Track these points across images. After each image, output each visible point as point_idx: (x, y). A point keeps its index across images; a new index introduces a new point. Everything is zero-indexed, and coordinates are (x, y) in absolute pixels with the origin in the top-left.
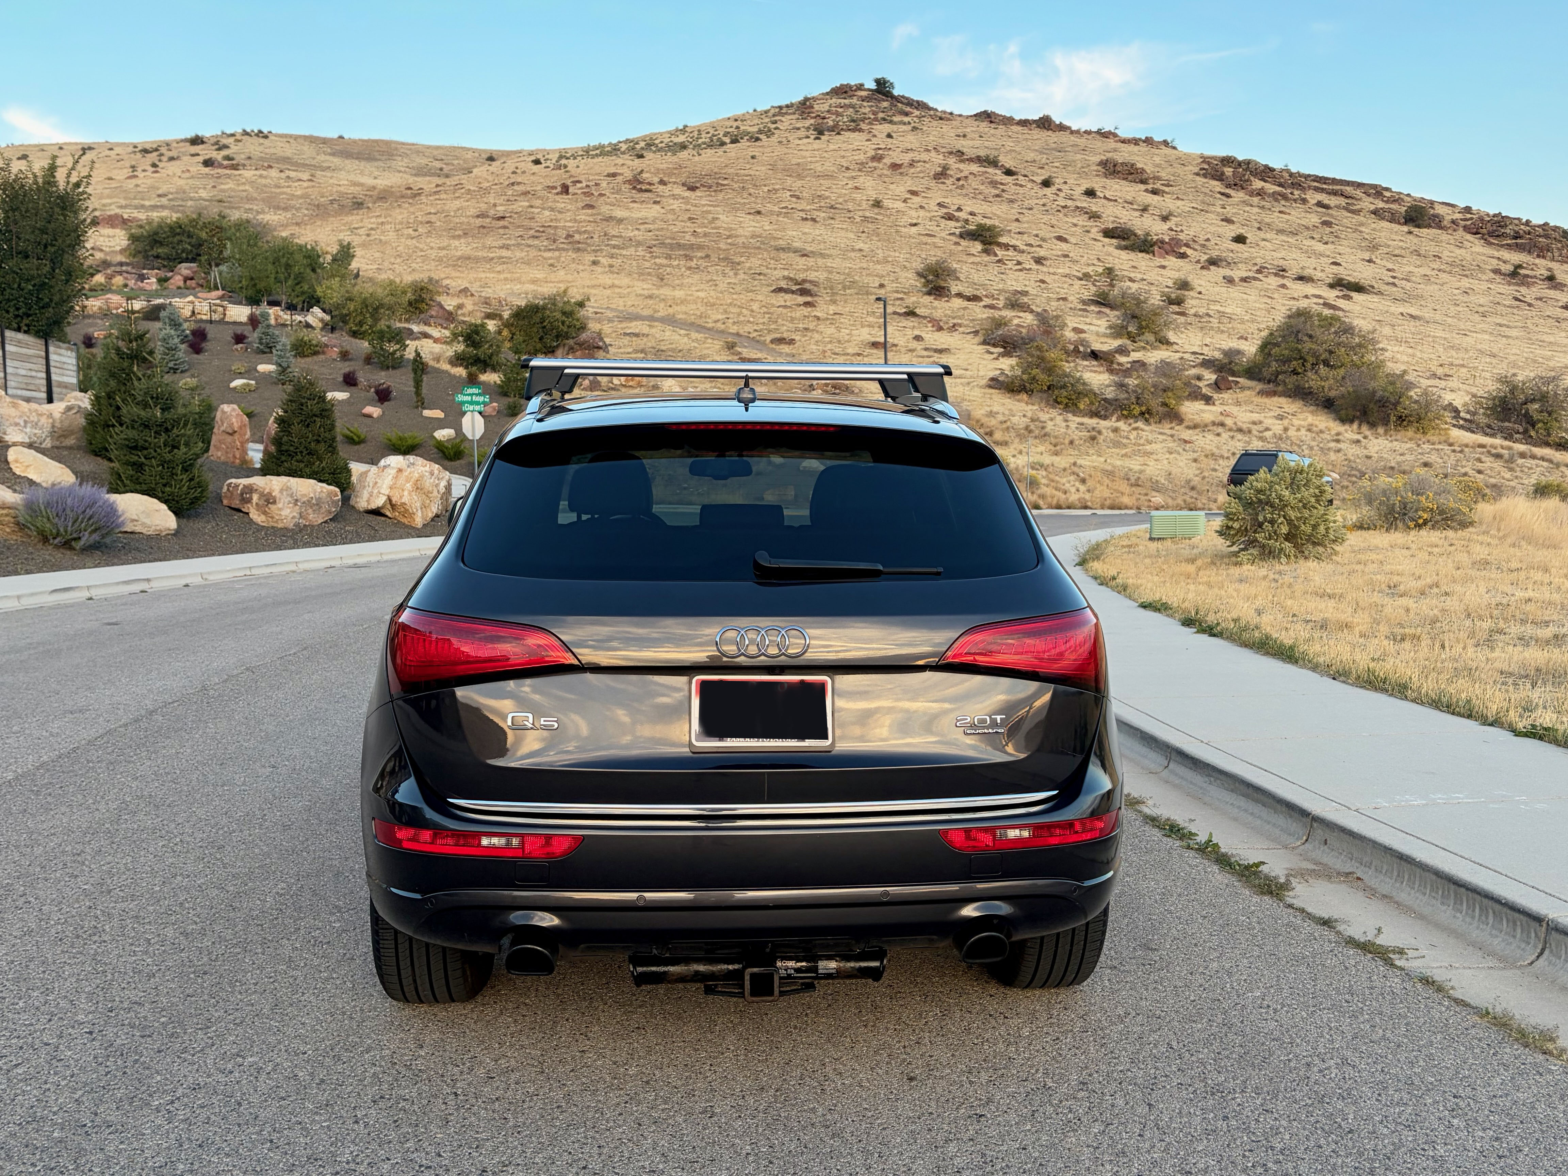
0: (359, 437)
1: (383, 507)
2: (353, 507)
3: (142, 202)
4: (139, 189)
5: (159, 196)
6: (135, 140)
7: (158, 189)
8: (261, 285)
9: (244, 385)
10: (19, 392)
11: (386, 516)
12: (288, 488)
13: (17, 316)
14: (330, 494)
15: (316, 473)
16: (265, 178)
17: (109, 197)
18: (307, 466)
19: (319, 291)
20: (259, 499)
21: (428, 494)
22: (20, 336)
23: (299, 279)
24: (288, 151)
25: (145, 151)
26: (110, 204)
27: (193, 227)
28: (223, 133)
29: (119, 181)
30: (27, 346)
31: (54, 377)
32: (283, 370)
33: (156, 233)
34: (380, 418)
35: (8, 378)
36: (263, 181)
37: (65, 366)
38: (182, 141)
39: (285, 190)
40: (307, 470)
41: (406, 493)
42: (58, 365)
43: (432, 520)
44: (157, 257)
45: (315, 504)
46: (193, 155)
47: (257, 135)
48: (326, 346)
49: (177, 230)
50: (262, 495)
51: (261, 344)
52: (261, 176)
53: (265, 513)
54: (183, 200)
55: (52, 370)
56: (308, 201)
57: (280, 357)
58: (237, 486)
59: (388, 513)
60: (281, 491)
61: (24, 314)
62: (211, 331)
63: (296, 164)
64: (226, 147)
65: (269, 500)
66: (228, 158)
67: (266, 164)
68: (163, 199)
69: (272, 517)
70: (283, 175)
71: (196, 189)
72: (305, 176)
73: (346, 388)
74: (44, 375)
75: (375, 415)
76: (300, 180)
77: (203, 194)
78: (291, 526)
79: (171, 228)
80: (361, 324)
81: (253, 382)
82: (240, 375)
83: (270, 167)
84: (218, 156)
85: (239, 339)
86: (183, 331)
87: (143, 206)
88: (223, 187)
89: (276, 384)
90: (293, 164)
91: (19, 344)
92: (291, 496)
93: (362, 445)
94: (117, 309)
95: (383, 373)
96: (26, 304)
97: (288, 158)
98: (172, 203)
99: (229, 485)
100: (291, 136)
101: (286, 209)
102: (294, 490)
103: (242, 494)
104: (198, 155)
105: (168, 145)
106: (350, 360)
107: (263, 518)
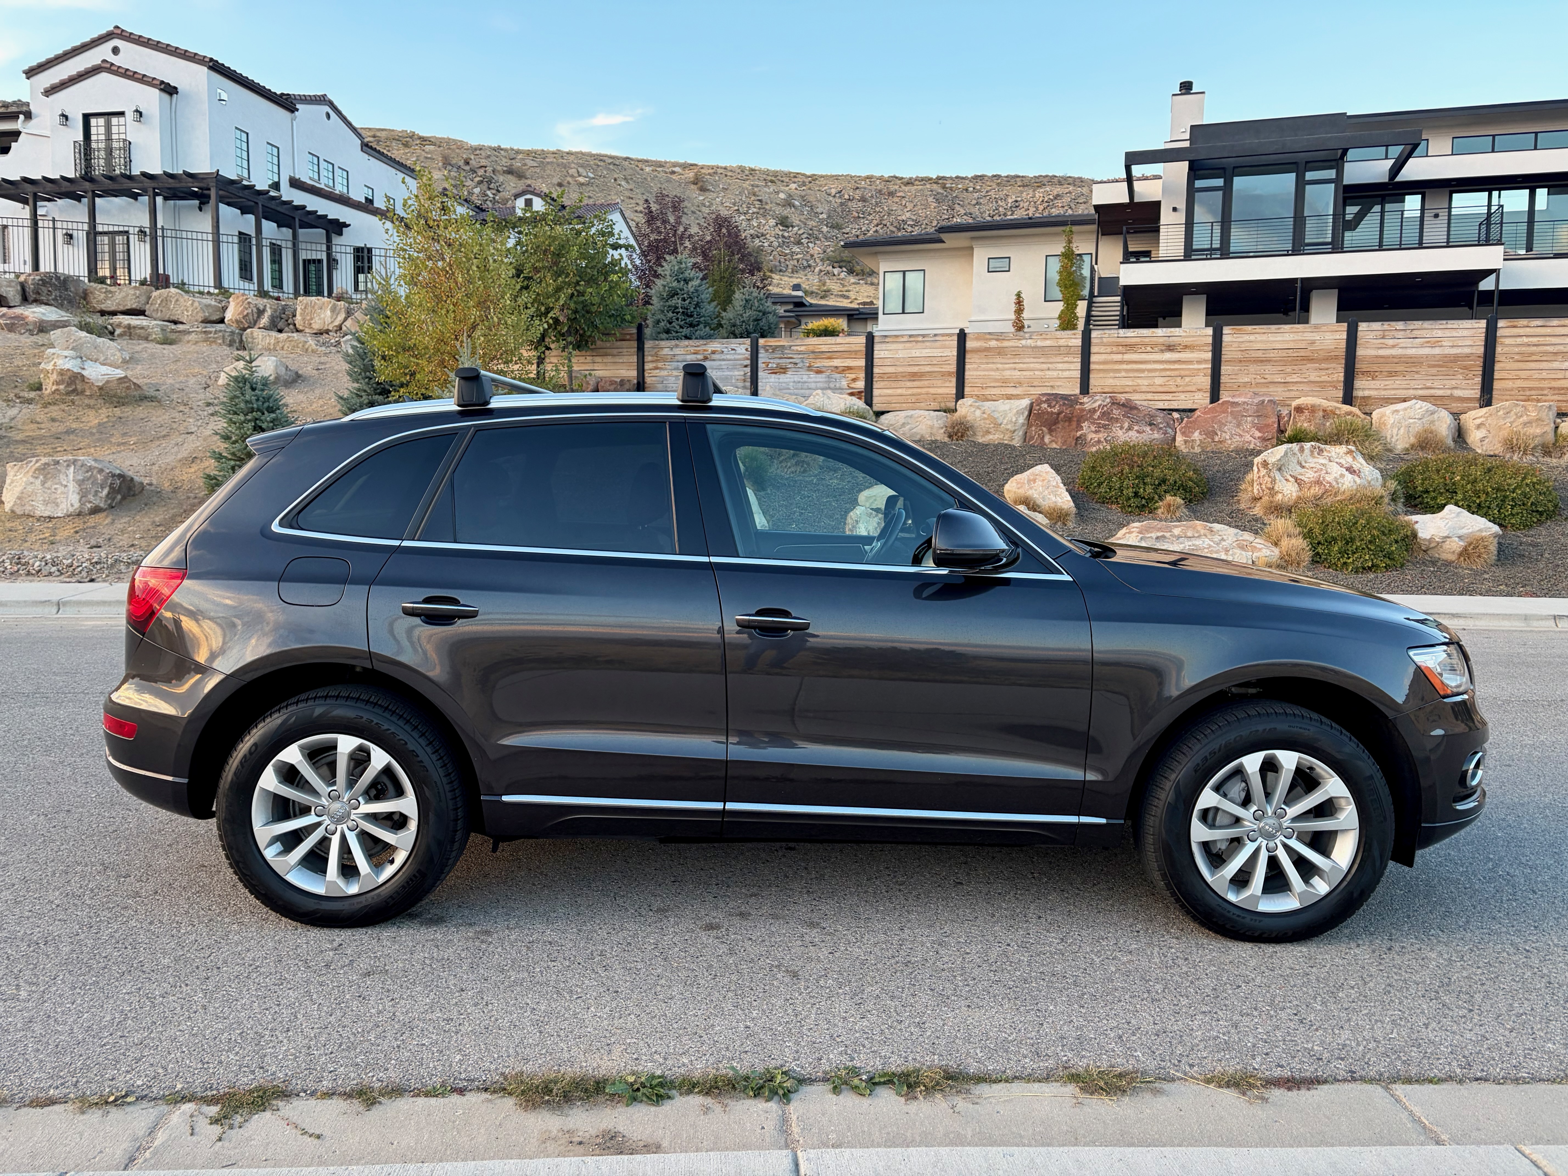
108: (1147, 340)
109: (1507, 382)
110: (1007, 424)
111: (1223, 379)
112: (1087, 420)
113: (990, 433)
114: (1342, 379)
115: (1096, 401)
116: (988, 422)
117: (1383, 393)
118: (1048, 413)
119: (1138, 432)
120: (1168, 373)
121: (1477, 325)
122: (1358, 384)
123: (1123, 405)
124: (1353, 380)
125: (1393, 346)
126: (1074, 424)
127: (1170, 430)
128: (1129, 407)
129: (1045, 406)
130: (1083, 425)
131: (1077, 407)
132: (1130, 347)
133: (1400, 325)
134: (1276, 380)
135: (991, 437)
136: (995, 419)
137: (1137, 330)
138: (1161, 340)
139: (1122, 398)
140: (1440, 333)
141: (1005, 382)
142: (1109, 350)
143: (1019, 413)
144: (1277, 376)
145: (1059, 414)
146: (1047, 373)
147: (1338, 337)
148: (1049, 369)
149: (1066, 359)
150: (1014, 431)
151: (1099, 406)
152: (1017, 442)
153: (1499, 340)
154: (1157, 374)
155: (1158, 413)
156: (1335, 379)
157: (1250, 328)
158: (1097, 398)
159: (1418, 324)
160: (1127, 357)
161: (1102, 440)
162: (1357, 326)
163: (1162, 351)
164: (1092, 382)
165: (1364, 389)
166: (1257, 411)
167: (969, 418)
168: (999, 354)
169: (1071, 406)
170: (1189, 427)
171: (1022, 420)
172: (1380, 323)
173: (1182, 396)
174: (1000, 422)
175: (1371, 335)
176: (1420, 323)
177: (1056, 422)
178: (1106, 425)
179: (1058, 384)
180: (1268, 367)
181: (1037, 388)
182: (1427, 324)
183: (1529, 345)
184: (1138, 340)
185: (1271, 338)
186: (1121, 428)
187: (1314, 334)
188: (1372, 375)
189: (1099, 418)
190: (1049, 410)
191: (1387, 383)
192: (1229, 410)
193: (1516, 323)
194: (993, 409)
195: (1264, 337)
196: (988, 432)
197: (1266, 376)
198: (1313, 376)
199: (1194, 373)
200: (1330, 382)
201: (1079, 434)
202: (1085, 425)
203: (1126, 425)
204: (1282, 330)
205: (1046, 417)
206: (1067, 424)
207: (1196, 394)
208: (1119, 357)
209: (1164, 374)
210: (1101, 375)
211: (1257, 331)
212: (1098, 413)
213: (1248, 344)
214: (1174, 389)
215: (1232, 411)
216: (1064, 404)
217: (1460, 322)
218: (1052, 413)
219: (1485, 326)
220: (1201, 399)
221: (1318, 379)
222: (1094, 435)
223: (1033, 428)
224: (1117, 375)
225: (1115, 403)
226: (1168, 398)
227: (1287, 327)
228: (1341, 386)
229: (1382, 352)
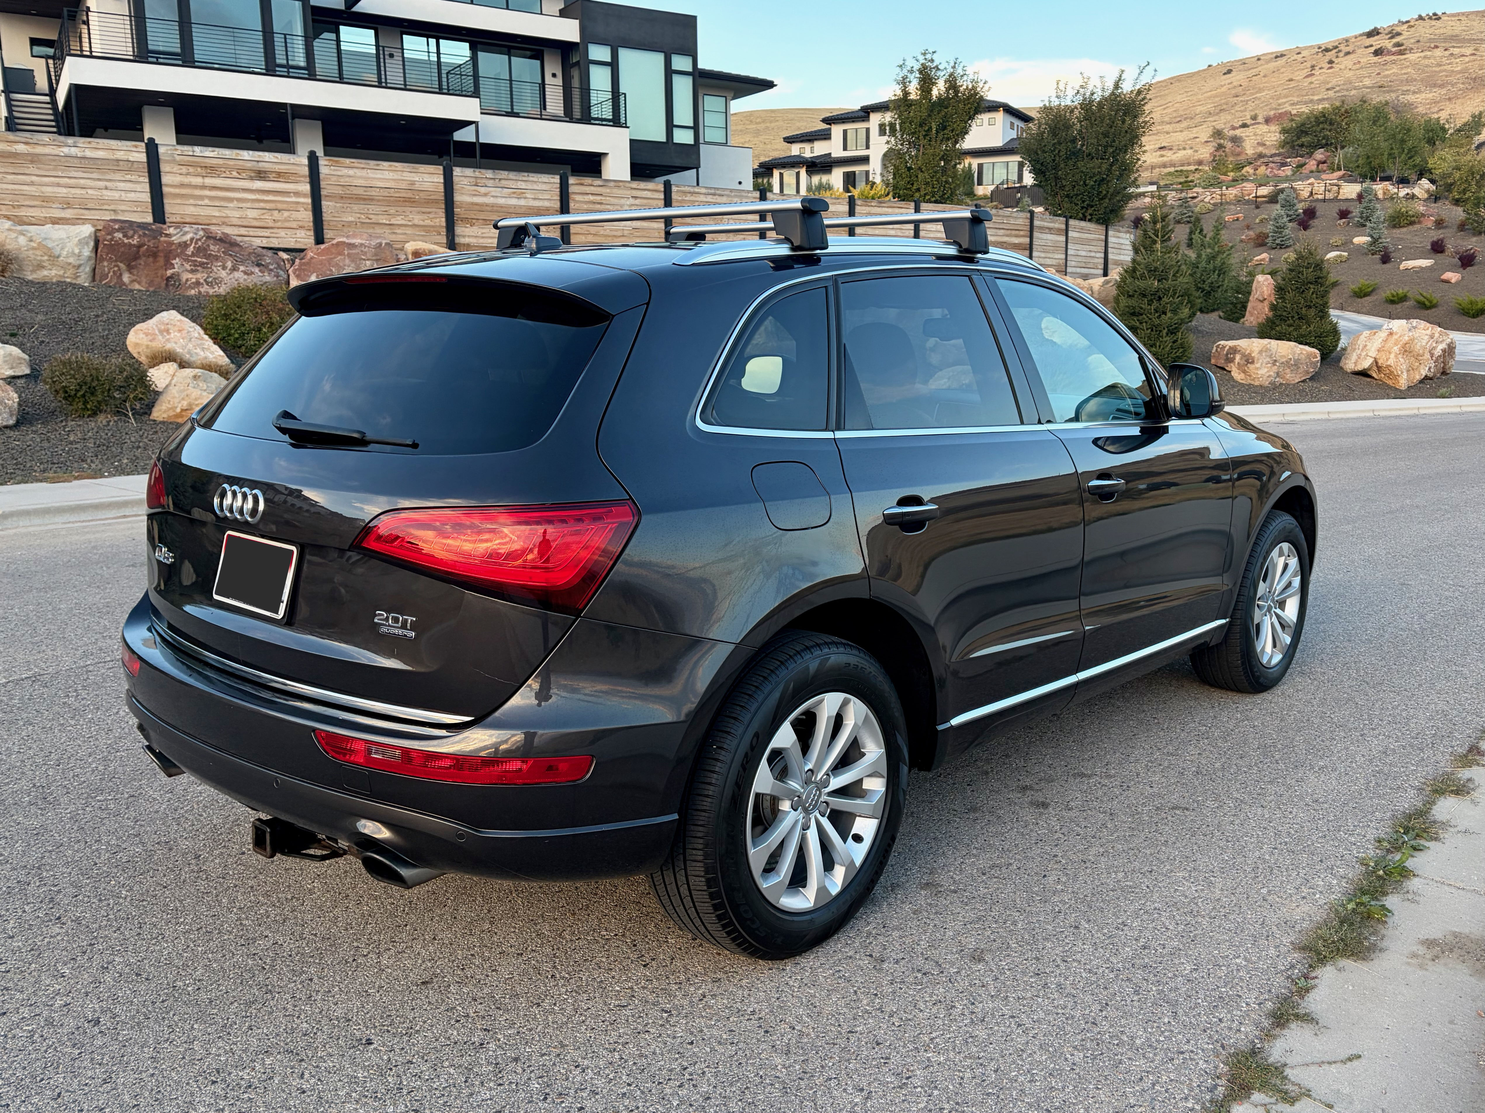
0: (1430, 302)
1: (1370, 368)
2: (1342, 368)
3: (1311, 97)
4: (1312, 86)
5: (1328, 89)
6: (1319, 43)
7: (1328, 83)
8: (1375, 163)
9: (1337, 256)
10: (1079, 270)
11: (1373, 378)
12: (1267, 350)
13: (1083, 208)
14: (1309, 355)
15: (1303, 336)
16: (1429, 58)
17: (1286, 97)
18: (1295, 330)
19: (1431, 163)
20: (1241, 359)
21: (1418, 357)
22: (1083, 224)
23: (1412, 153)
24: (1458, 28)
25: (1327, 50)
26: (1285, 103)
27: (1335, 115)
28: (1399, 22)
29: (1298, 81)
30: (1089, 232)
31: (1110, 256)
32: (1375, 241)
33: (1303, 125)
34: (1458, 283)
35: (1069, 259)
36: (1426, 62)
37: (1123, 247)
38: (1361, 35)
39: (1445, 67)
40: (1295, 333)
41: (1392, 356)
42: (1116, 246)
43: (1421, 381)
44: (1302, 146)
45: (1294, 365)
46: (1366, 47)
47: (1430, 18)
48: (1423, 215)
49: (1323, 120)
50: (1243, 355)
51: (1361, 218)
52: (1425, 57)
53: (1244, 372)
54: (1347, 90)
55: (1110, 250)
56: (1466, 75)
57: (1373, 228)
58: (1224, 347)
59: (1374, 375)
60: (1260, 352)
61: (1088, 205)
62: (1320, 209)
63: (1464, 41)
64: (1399, 34)
65: (1249, 360)
66: (1398, 45)
67: (1432, 45)
68: (1329, 92)
69: (1250, 376)
70: (1447, 53)
71: (1360, 79)
72: (1468, 51)
73: (1433, 255)
74: (1102, 255)
75: (1453, 281)
76: (1463, 56)
77: (1367, 82)
78: (1267, 384)
79: (1316, 118)
80: (1464, 191)
81: (1346, 254)
82: (1337, 248)
83: (1436, 47)
84: (1388, 44)
85: (1344, 214)
86: (1296, 211)
87: (1311, 101)
88: (1387, 73)
89: (1366, 254)
90: (1459, 41)
91: (1082, 230)
92: (1270, 357)
93: (1433, 310)
94: (1249, 195)
95: (1474, 239)
96: (1090, 197)
97: (1457, 36)
98: (1337, 94)
99: (1218, 347)
100: (1463, 14)
101: (1442, 86)
102: (1274, 351)
103: (1227, 354)
104: (1371, 46)
105: (1347, 41)
106: (1446, 227)
107: (1242, 376)
108: (231, 163)
109: (581, 236)
110: (67, 257)
111: (326, 217)
112: (178, 256)
113: (43, 267)
114: (444, 224)
115: (186, 233)
116: (38, 253)
117: (481, 241)
118: (125, 244)
119: (245, 273)
120: (262, 205)
121: (552, 180)
122: (459, 230)
123: (221, 240)
124: (454, 227)
125: (486, 195)
126: (161, 261)
127: (281, 273)
128: (228, 243)
129: (119, 235)
130: (174, 262)
131: (162, 239)
132: (211, 170)
133: (489, 174)
134: (381, 221)
135: (46, 273)
136: (49, 249)
137: (217, 149)
138: (249, 165)
139: (218, 230)
140: (523, 185)
141: (46, 200)
142: (184, 170)
143: (82, 242)
144: (380, 217)
145: (139, 246)
146: (105, 192)
147: (436, 180)
148: (106, 188)
149: (128, 177)
150: (79, 266)
151: (192, 239)
152: (84, 280)
153: (572, 196)
154: (249, 205)
155: (264, 251)
156: (438, 224)
157: (348, 161)
158: (187, 229)
159: (504, 174)
160: (209, 181)
161: (202, 281)
162: (452, 170)
163: (251, 178)
164: (168, 208)
165: (464, 236)
166: (376, 255)
167: (8, 247)
168: (32, 162)
169: (155, 238)
170: (304, 270)
171: (87, 251)
172: (472, 170)
173: (282, 233)
174: (57, 253)
175: (466, 181)
176: (506, 173)
177: (136, 257)
178: (204, 263)
179: (123, 208)
180: (373, 208)
181: (93, 212)
182: (512, 175)
183: (594, 203)
184: (221, 162)
185: (371, 174)
186: (224, 268)
187: (413, 174)
188: (470, 222)
189: (193, 255)
190: (126, 241)
191: (484, 231)
192: (346, 252)
193: (582, 181)
194: (43, 235)
195: (364, 173)
196: (40, 267)
197: (371, 216)
198: (417, 219)
199: (295, 207)
200: (433, 227)
201: (169, 272)
202: (176, 262)
203: (229, 264)
204: (381, 167)
205: (122, 249)
206: (151, 259)
207: (298, 232)
208: (199, 181)
209: (257, 205)
210: (179, 201)
211: (356, 165)
212: (191, 248)
213: (347, 179)
214: (271, 224)
215: (348, 254)
216: (145, 234)
217: (539, 175)
218: (130, 245)
219: (558, 181)
220: (305, 238)
221: (421, 223)
222: (190, 276)
223: (106, 264)
224: (200, 203)
225: (210, 237)
226: (266, 234)
227: (385, 164)
228: (444, 232)
229: (476, 200)
